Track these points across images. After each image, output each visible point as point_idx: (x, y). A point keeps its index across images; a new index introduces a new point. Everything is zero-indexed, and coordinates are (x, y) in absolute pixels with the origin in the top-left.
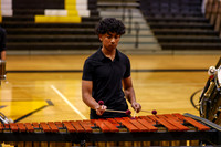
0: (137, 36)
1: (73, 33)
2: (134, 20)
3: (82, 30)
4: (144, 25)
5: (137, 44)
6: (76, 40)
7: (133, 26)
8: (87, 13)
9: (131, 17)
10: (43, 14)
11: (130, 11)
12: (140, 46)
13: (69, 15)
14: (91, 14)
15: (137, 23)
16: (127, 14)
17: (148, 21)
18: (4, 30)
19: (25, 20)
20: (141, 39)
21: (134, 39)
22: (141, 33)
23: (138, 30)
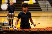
0: (48, 7)
1: (32, 7)
2: (47, 3)
3: (34, 6)
4: (49, 5)
5: (48, 9)
6: (32, 9)
7: (47, 5)
8: (35, 2)
9: (46, 3)
10: (24, 2)
11: (46, 1)
12: (48, 10)
13: (30, 2)
14: (36, 2)
15: (47, 4)
16: (45, 2)
17: (50, 4)
18: (15, 6)
19: (19, 4)
20: (49, 8)
21: (47, 8)
22: (49, 7)
23: (48, 6)
